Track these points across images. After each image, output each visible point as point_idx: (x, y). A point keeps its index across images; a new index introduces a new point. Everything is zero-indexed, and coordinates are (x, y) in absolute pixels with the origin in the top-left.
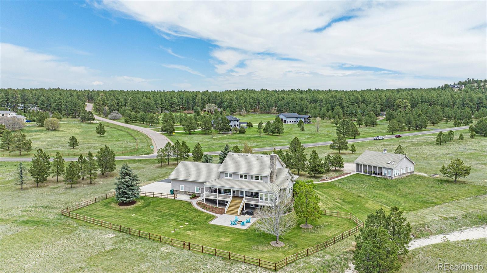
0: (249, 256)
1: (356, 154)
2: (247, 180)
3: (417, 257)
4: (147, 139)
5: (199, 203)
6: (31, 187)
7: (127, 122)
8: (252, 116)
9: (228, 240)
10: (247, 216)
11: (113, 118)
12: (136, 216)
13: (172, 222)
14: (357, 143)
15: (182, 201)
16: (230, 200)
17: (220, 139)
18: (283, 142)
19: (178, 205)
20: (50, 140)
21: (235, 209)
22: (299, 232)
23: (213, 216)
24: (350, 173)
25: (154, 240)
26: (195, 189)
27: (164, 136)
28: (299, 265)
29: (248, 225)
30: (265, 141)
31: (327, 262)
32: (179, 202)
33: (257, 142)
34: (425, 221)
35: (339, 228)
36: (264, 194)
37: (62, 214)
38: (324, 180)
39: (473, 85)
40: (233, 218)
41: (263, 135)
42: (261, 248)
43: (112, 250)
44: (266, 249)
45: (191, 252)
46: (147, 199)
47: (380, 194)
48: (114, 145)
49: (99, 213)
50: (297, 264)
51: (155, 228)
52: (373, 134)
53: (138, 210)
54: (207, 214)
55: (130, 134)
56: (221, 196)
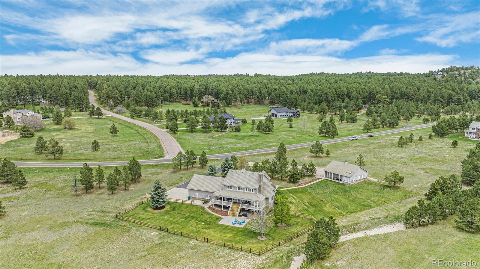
0: (245, 247)
1: (330, 157)
2: (242, 191)
3: (344, 246)
4: (156, 138)
5: (210, 207)
6: (82, 194)
7: (132, 117)
8: (247, 108)
9: (231, 235)
10: (243, 217)
11: (119, 112)
12: (168, 218)
13: (193, 223)
14: (335, 143)
15: (197, 205)
16: (231, 205)
17: (219, 138)
18: (273, 142)
19: (195, 209)
20: (72, 140)
21: (235, 213)
22: (276, 229)
23: (220, 218)
24: (320, 178)
25: (184, 236)
26: (207, 197)
27: (169, 134)
28: (274, 252)
29: (244, 224)
30: (258, 140)
31: (291, 250)
32: (196, 207)
33: (250, 142)
34: (359, 221)
35: (303, 226)
36: (254, 202)
37: (117, 218)
38: (300, 185)
39: (454, 73)
40: (233, 219)
41: (256, 133)
42: (252, 241)
43: (160, 243)
44: (255, 241)
45: (209, 244)
46: (172, 204)
47: (337, 199)
48: (129, 146)
49: (141, 216)
50: (272, 251)
51: (183, 227)
52: (351, 132)
53: (167, 213)
54: (216, 216)
55: (139, 133)
56: (225, 203)
